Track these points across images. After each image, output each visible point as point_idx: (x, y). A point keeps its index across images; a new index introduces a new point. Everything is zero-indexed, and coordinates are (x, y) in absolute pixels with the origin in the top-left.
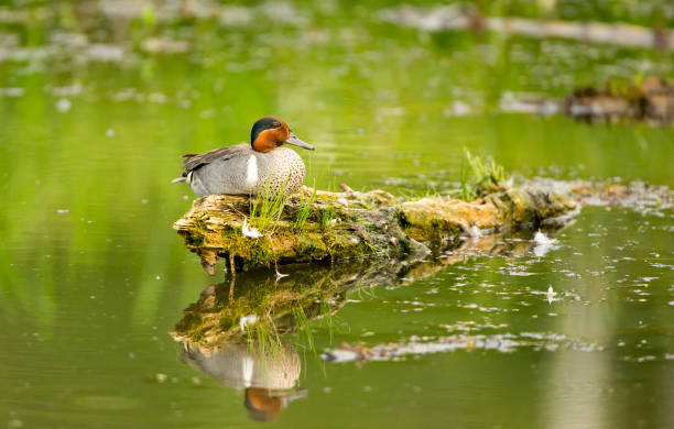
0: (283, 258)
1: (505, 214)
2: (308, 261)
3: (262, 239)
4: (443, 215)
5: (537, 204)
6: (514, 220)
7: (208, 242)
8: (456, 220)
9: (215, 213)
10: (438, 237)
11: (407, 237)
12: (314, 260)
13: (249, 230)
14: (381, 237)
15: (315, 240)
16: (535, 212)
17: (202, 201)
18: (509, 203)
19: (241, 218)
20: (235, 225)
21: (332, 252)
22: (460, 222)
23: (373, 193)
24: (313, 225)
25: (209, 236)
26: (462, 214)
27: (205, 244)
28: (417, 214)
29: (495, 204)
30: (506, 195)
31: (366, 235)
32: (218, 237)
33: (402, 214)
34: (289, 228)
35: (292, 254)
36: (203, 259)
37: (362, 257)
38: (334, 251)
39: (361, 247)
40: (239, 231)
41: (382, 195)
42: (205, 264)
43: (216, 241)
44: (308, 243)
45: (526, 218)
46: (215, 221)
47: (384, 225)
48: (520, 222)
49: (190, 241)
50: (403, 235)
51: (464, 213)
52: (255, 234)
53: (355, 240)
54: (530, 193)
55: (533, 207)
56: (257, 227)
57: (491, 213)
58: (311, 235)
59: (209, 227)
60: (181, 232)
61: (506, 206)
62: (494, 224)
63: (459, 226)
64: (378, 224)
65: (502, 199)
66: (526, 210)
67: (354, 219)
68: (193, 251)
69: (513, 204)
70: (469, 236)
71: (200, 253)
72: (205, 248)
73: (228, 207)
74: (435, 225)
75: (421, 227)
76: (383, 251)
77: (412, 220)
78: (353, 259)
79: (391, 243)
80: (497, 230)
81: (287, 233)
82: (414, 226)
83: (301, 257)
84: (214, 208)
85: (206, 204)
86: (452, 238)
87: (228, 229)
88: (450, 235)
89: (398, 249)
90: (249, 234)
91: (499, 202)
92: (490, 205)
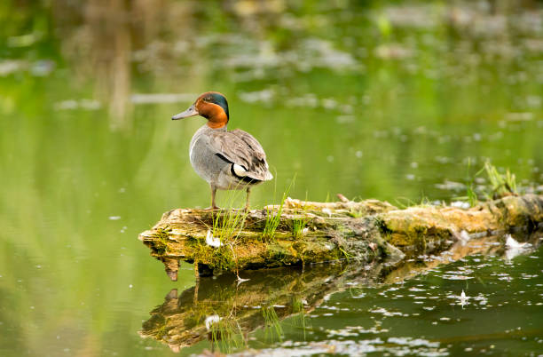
0: (251, 263)
1: (499, 219)
2: (279, 266)
3: (224, 248)
4: (428, 222)
5: (531, 210)
6: (508, 224)
7: (170, 252)
8: (445, 226)
9: (179, 226)
10: (422, 241)
11: (385, 243)
12: (284, 265)
13: (212, 240)
14: (360, 243)
15: (286, 248)
16: (529, 217)
17: (170, 214)
18: (504, 209)
19: (206, 229)
20: (198, 235)
21: (303, 258)
22: (449, 228)
23: (365, 203)
24: (284, 234)
25: (171, 246)
26: (453, 220)
27: (167, 253)
28: (399, 222)
29: (491, 210)
30: (502, 203)
31: (341, 241)
32: (180, 246)
33: (383, 222)
34: (259, 237)
35: (260, 260)
36: (167, 266)
37: (337, 261)
38: (305, 257)
39: (335, 253)
40: (203, 241)
41: (376, 204)
42: (168, 270)
43: (178, 249)
44: (277, 250)
45: (520, 222)
46: (177, 232)
47: (364, 232)
48: (513, 226)
49: (156, 250)
50: (381, 241)
51: (456, 219)
52: (217, 243)
53: (328, 247)
54: (525, 201)
55: (526, 211)
56: (219, 237)
57: (485, 218)
58: (282, 243)
59: (171, 238)
60: (146, 243)
61: (500, 212)
62: (486, 228)
63: (448, 231)
64: (358, 232)
65: (498, 206)
66: (519, 216)
67: (334, 227)
68: (159, 259)
69: (507, 210)
70: (456, 241)
71: (164, 261)
72: (167, 257)
73: (195, 219)
74: (419, 231)
75: (403, 233)
76: (360, 255)
77: (393, 227)
78: (327, 263)
79: (369, 248)
80: (489, 233)
81: (256, 241)
82: (396, 232)
83: (270, 263)
84: (178, 221)
85: (171, 217)
86: (439, 242)
87: (191, 239)
88: (436, 239)
89: (377, 253)
90: (213, 244)
91: (495, 209)
92: (486, 211)
